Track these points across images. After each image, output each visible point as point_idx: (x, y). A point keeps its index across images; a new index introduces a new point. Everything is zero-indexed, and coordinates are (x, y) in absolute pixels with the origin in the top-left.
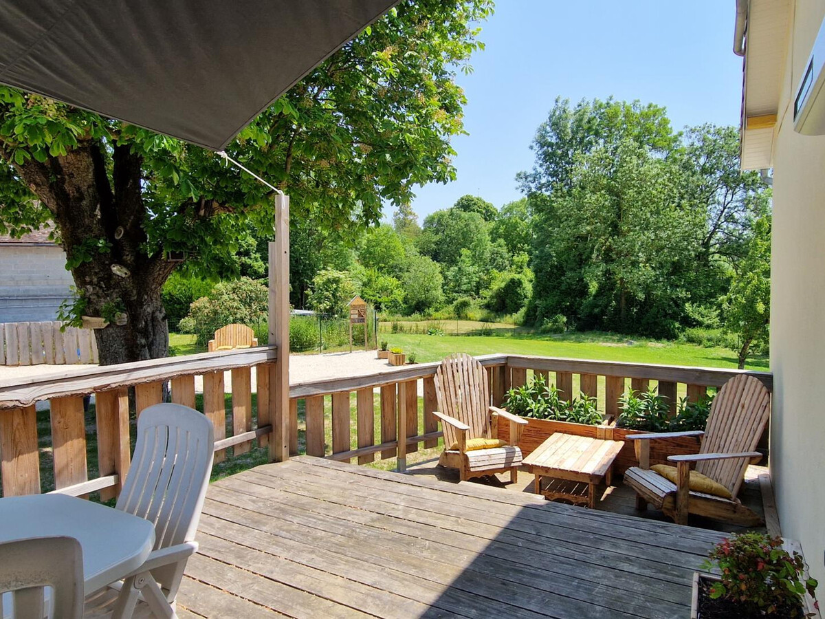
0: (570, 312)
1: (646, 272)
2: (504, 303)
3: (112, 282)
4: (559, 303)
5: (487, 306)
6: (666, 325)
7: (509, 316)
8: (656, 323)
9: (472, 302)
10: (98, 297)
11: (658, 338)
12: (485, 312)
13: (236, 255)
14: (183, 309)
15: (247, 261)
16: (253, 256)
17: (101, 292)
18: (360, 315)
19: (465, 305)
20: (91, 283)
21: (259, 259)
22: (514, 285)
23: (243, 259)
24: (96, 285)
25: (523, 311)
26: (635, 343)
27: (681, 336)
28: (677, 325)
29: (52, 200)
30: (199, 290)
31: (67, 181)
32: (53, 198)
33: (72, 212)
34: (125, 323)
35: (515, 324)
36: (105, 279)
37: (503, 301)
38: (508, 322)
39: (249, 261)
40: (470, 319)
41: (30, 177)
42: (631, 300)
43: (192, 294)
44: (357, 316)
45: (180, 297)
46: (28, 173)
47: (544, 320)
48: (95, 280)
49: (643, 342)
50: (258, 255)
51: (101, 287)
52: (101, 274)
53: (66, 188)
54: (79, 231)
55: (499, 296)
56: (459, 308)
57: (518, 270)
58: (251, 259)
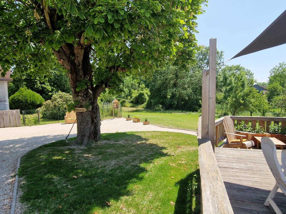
0: (162, 103)
1: (190, 91)
2: (138, 101)
3: (88, 95)
4: (159, 101)
5: (132, 102)
6: (194, 107)
7: (140, 105)
8: (191, 107)
9: (126, 101)
10: (83, 100)
11: (193, 111)
12: (131, 104)
13: (40, 84)
14: (24, 105)
15: (44, 86)
16: (46, 84)
17: (84, 99)
18: (117, 106)
19: (124, 102)
20: (81, 96)
21: (49, 85)
22: (141, 95)
23: (42, 85)
24: (83, 97)
25: (146, 103)
26: (188, 113)
27: (199, 110)
28: (197, 107)
29: (69, 66)
30: (30, 97)
31: (76, 59)
32: (69, 65)
33: (77, 70)
34: (91, 110)
35: (143, 108)
36: (86, 94)
37: (138, 100)
38: (140, 107)
39: (45, 86)
40: (126, 107)
41: (61, 57)
42: (183, 100)
43: (27, 99)
44: (116, 106)
45: (23, 100)
46: (61, 55)
47: (155, 106)
48: (82, 94)
49: (190, 113)
50: (48, 84)
51: (84, 97)
52: (85, 93)
53: (75, 62)
54: (78, 77)
55: (137, 99)
56: (122, 103)
57: (142, 90)
58: (45, 85)
